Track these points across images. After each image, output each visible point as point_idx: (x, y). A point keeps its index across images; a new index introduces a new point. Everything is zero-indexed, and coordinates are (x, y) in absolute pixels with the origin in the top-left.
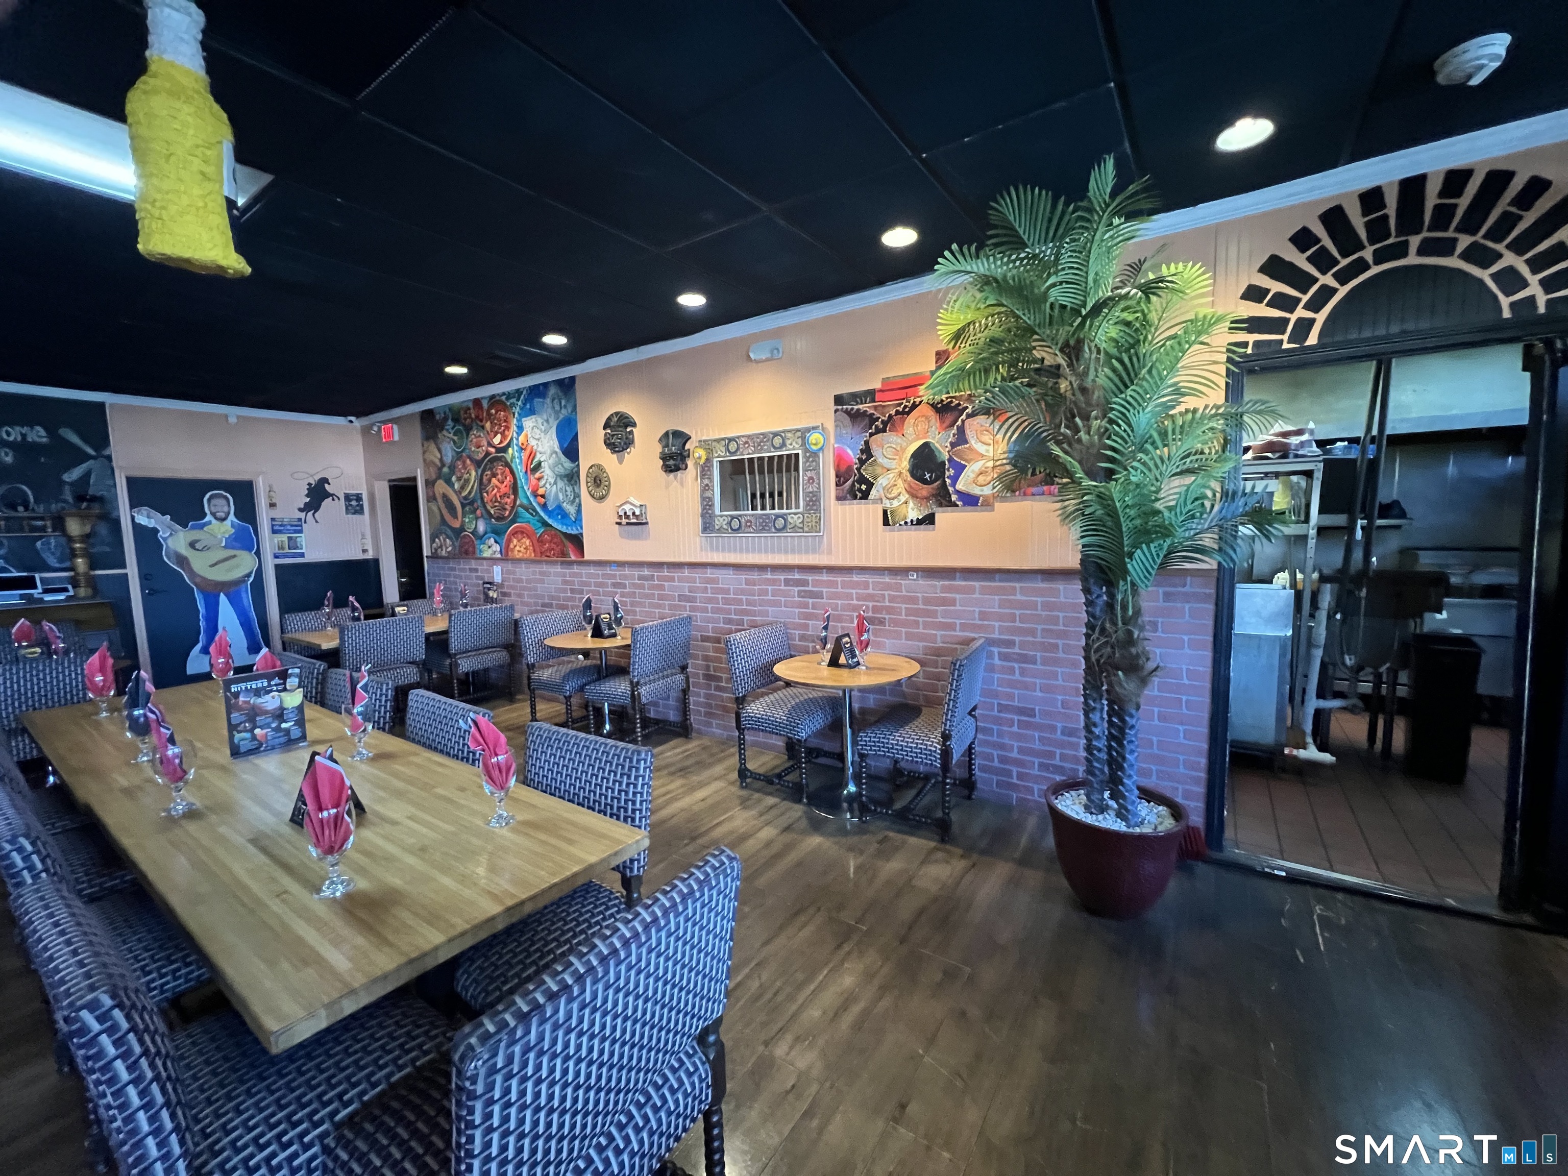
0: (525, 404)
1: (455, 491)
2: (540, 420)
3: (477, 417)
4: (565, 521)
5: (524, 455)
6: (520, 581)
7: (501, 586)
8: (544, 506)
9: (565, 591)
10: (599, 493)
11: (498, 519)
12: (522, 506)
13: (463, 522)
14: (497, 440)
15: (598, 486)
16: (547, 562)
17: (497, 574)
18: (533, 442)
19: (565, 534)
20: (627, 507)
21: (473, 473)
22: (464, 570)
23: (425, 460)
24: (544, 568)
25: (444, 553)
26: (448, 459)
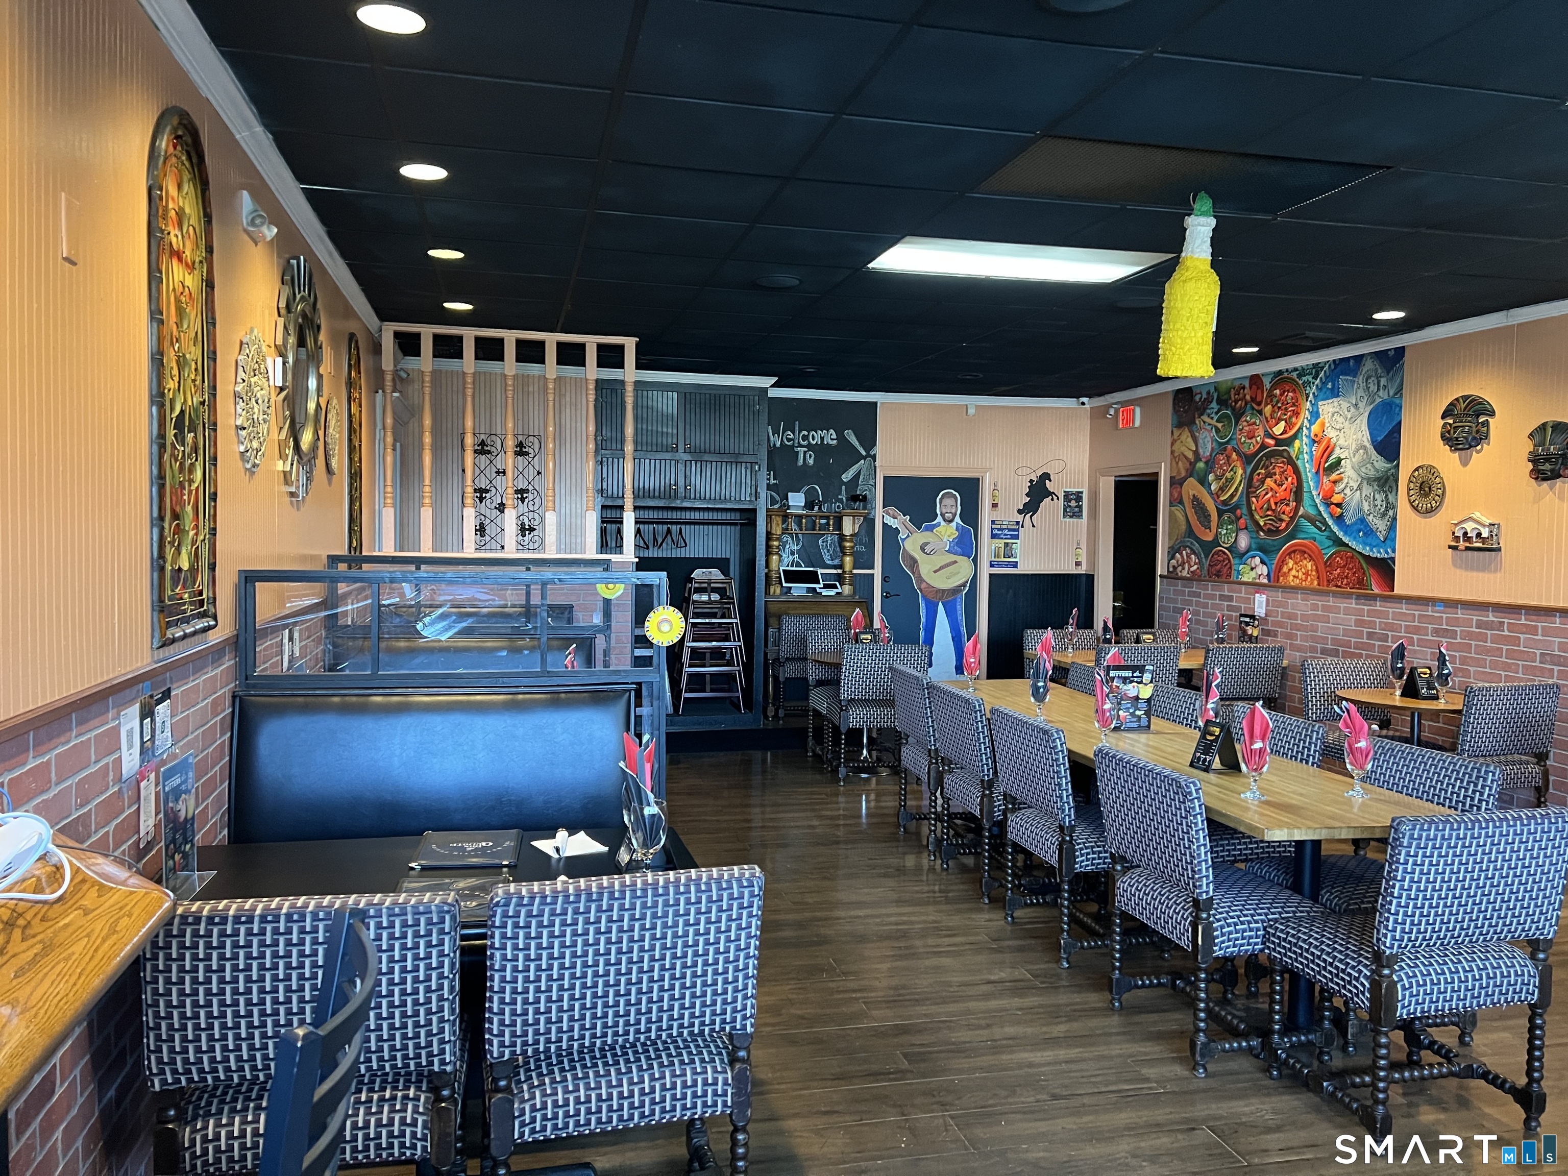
0: (1324, 384)
1: (1211, 493)
2: (1345, 405)
3: (1253, 399)
4: (1369, 540)
5: (1317, 450)
6: (1292, 616)
7: (1264, 620)
8: (1339, 519)
9: (1360, 634)
10: (1424, 504)
11: (1269, 532)
12: (1306, 517)
13: (1217, 534)
14: (1278, 430)
15: (1426, 495)
16: (1335, 594)
17: (1260, 604)
18: (1331, 433)
19: (1367, 558)
20: (1469, 526)
21: (1240, 471)
22: (1213, 597)
23: (1172, 452)
24: (1331, 601)
25: (1185, 573)
26: (1206, 450)
